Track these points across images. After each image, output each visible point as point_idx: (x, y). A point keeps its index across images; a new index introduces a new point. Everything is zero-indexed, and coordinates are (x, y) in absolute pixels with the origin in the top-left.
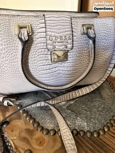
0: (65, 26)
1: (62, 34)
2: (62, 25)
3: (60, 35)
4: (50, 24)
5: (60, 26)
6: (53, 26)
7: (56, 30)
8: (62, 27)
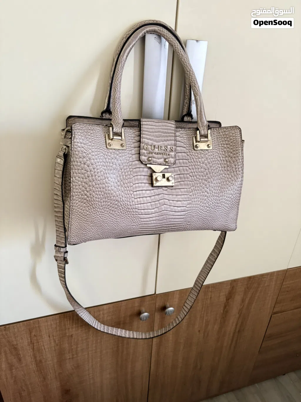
0: (166, 133)
1: (162, 143)
2: (163, 132)
3: (159, 144)
4: (147, 129)
5: (160, 133)
6: (151, 132)
7: (155, 137)
8: (163, 134)
